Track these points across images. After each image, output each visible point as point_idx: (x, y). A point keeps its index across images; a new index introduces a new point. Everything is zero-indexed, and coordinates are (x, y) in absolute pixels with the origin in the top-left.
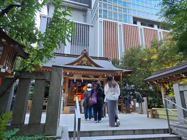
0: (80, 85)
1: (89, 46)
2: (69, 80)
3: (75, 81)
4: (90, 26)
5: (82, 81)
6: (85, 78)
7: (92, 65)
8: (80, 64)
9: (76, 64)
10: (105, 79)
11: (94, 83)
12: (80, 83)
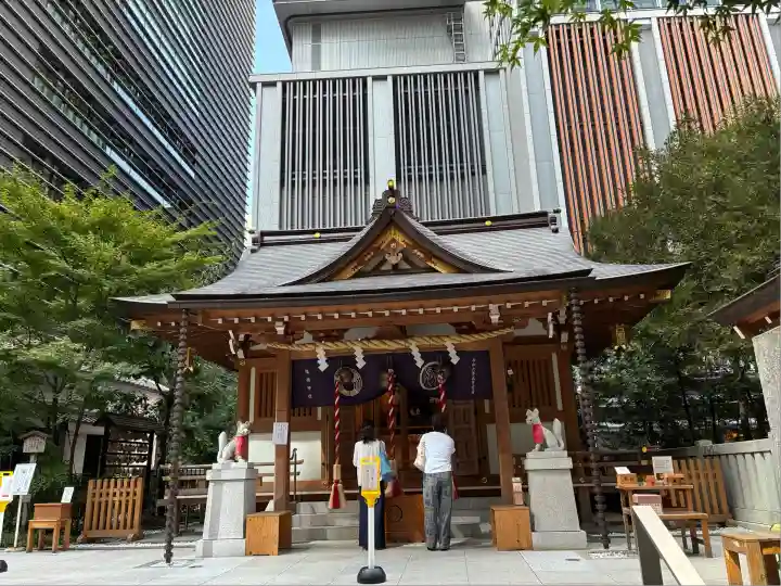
0: (355, 392)
1: (489, 172)
2: (293, 362)
3: (323, 366)
4: (481, 74)
5: (361, 364)
6: (377, 345)
7: (437, 268)
8: (369, 268)
9: (350, 272)
10: (495, 334)
11: (433, 367)
12: (357, 376)
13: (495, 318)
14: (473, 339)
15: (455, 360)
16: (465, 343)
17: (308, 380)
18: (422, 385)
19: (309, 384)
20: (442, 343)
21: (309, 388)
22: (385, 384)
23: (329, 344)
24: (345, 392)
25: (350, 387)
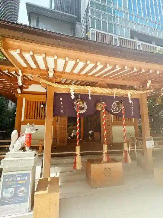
0: (83, 111)
3: (73, 97)
5: (90, 98)
6: (99, 90)
10: (146, 91)
13: (148, 85)
14: (138, 93)
16: (135, 94)
17: (61, 103)
18: (112, 111)
19: (62, 105)
20: (126, 93)
21: (62, 107)
22: (99, 109)
23: (76, 86)
25: (81, 108)
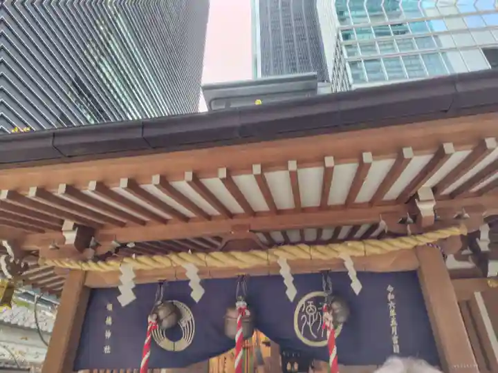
0: (183, 344)
2: (93, 292)
10: (431, 237)
11: (317, 301)
12: (188, 316)
13: (426, 209)
14: (389, 248)
15: (357, 286)
16: (375, 256)
17: (109, 321)
18: (300, 335)
19: (109, 328)
20: (333, 255)
21: (108, 334)
23: (143, 259)
24: (166, 344)
